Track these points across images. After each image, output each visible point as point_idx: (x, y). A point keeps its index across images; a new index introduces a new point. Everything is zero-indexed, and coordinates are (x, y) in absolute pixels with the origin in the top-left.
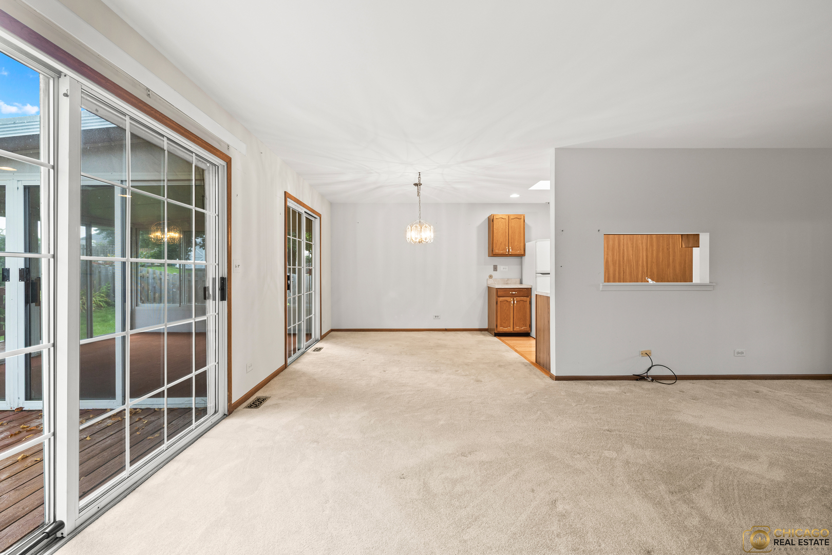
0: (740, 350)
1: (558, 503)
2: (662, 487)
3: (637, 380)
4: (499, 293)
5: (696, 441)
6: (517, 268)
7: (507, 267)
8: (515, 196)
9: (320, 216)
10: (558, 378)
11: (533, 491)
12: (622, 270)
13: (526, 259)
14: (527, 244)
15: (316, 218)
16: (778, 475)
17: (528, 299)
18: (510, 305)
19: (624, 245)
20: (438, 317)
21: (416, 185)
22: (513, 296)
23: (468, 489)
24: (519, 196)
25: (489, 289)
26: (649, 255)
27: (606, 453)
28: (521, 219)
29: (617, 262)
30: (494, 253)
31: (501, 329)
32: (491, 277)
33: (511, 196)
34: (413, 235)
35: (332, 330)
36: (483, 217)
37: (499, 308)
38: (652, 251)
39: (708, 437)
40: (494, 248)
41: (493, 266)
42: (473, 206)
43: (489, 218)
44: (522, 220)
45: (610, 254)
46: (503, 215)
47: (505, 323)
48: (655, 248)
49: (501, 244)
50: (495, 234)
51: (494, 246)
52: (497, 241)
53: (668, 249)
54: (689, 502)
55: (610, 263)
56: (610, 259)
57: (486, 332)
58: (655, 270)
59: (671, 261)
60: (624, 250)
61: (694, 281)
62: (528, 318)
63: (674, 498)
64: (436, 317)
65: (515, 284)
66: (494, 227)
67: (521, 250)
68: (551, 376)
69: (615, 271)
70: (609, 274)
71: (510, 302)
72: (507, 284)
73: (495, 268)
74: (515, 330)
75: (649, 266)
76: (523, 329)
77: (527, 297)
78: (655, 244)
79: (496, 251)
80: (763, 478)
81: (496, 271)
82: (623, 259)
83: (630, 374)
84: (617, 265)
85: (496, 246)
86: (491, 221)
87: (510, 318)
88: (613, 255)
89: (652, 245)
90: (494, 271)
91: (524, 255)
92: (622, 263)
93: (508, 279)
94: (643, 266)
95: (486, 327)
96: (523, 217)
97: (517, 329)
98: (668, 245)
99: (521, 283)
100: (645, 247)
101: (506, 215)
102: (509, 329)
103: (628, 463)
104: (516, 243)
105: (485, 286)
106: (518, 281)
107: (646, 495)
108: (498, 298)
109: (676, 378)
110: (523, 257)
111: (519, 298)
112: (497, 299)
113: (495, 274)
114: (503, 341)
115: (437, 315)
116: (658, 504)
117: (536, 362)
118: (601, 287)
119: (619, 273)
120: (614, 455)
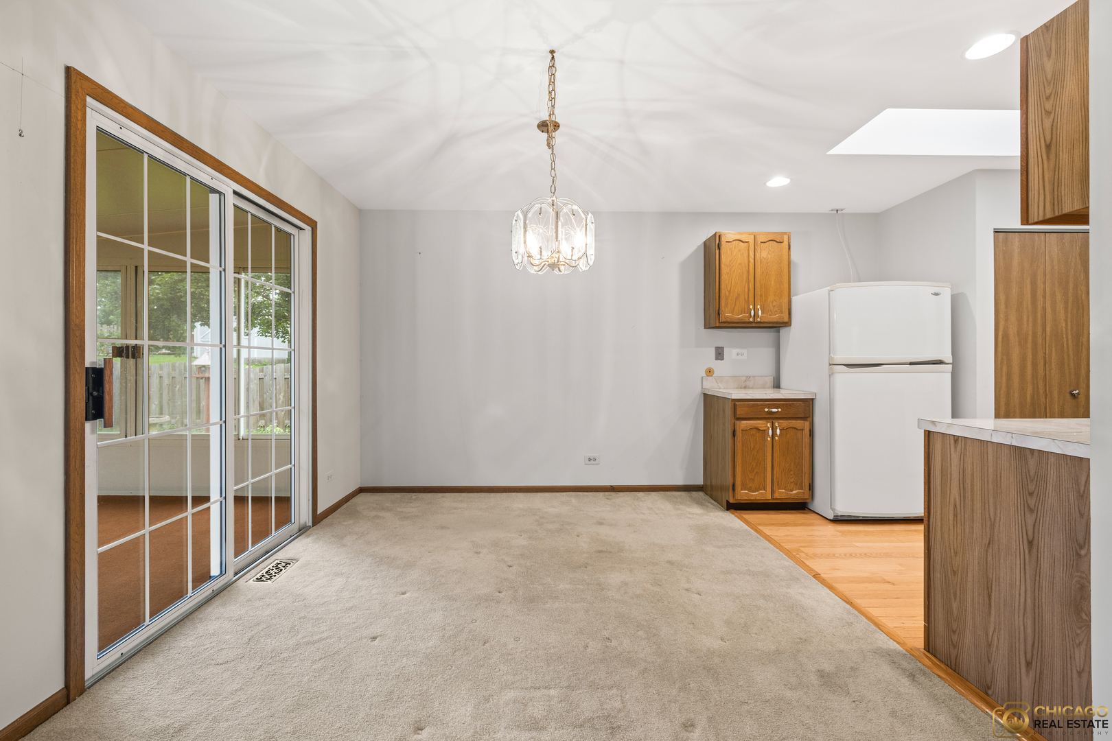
4: (740, 412)
6: (768, 353)
7: (745, 351)
8: (778, 182)
9: (313, 224)
12: (1040, 354)
13: (793, 336)
14: (794, 299)
15: (301, 229)
17: (807, 424)
18: (765, 440)
19: (1044, 297)
20: (594, 460)
21: (543, 126)
22: (771, 417)
24: (787, 182)
25: (709, 401)
28: (782, 241)
29: (1030, 338)
30: (723, 319)
31: (743, 495)
32: (710, 372)
33: (769, 183)
35: (362, 490)
36: (690, 243)
37: (739, 445)
40: (723, 308)
41: (713, 349)
42: (670, 219)
43: (706, 245)
44: (786, 243)
45: (1013, 318)
46: (741, 234)
47: (753, 480)
49: (737, 298)
50: (724, 277)
51: (723, 304)
52: (729, 292)
55: (1014, 341)
56: (1013, 331)
57: (701, 494)
60: (1044, 309)
62: (806, 469)
64: (590, 460)
65: (763, 387)
66: (723, 261)
67: (781, 312)
69: (1023, 359)
70: (1009, 366)
71: (765, 432)
72: (745, 387)
73: (719, 354)
74: (776, 495)
76: (795, 494)
77: (804, 419)
79: (727, 314)
81: (722, 359)
82: (1044, 330)
84: (1029, 345)
85: (727, 304)
86: (712, 250)
87: (765, 468)
88: (1020, 320)
90: (717, 359)
91: (787, 324)
92: (1040, 341)
93: (748, 378)
95: (700, 482)
96: (786, 237)
97: (781, 494)
99: (777, 385)
101: (750, 234)
102: (763, 495)
104: (771, 298)
105: (698, 391)
106: (769, 380)
108: (738, 422)
110: (783, 331)
111: (785, 423)
112: (734, 424)
113: (720, 368)
115: (592, 455)
119: (1035, 365)
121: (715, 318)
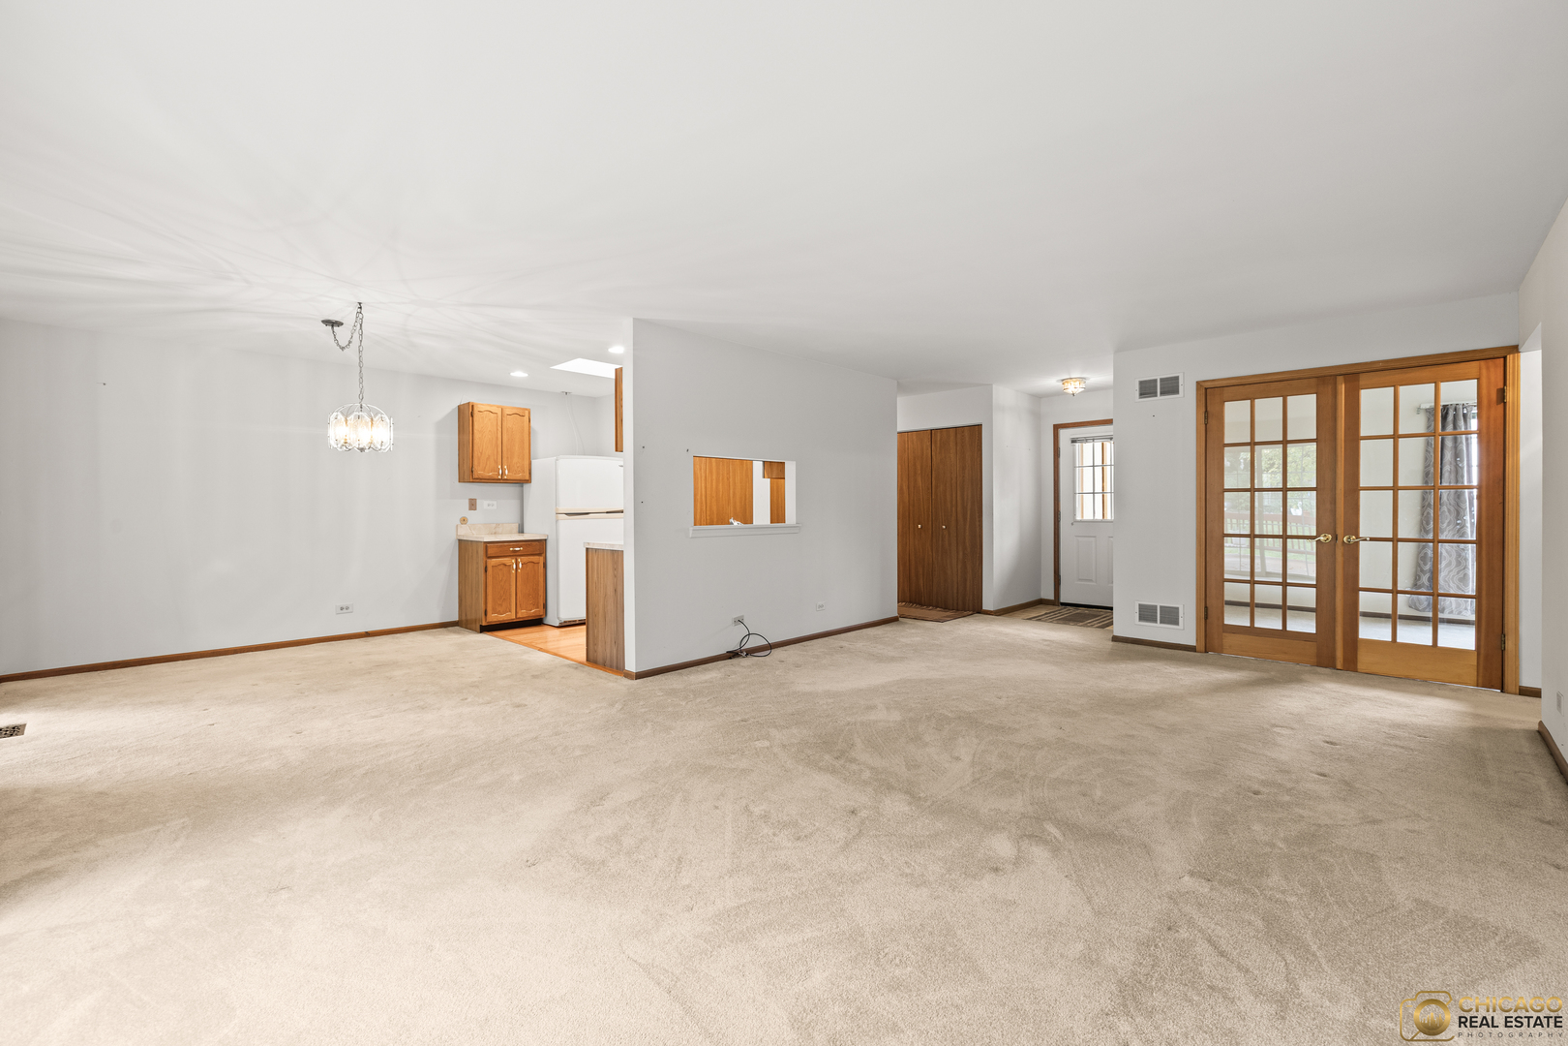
0: (820, 603)
1: (751, 808)
2: (827, 757)
3: (730, 658)
4: (491, 552)
5: (825, 707)
6: (514, 504)
7: (495, 503)
8: (519, 374)
10: (640, 676)
11: (717, 808)
13: (533, 490)
16: (896, 716)
17: (542, 558)
18: (510, 572)
20: (347, 609)
22: (515, 555)
23: (640, 837)
24: (526, 375)
25: (464, 545)
26: (709, 486)
27: (758, 744)
28: (523, 415)
30: (475, 476)
31: (494, 618)
32: (464, 520)
33: (512, 374)
34: (340, 431)
36: (446, 406)
37: (490, 579)
38: (712, 480)
39: (832, 700)
40: (475, 467)
41: (467, 501)
42: (428, 381)
43: (460, 409)
44: (527, 417)
46: (491, 405)
47: (501, 605)
48: (714, 477)
49: (488, 459)
50: (476, 440)
51: (476, 462)
52: (481, 453)
53: (728, 479)
54: (853, 760)
57: (459, 627)
58: (715, 508)
59: (731, 495)
61: (754, 523)
62: (541, 593)
63: (842, 762)
64: (342, 609)
65: (511, 533)
66: (476, 427)
67: (524, 472)
68: (628, 675)
71: (510, 566)
72: (497, 533)
73: (473, 505)
74: (519, 615)
75: (708, 501)
76: (533, 613)
77: (540, 555)
78: (714, 471)
79: (479, 472)
80: (889, 722)
81: (475, 509)
83: (723, 651)
85: (479, 463)
86: (466, 415)
87: (510, 595)
89: (711, 472)
90: (470, 509)
91: (529, 481)
93: (498, 525)
94: (701, 503)
95: (456, 619)
96: (527, 412)
97: (523, 614)
98: (728, 473)
99: (521, 531)
100: (703, 475)
101: (498, 407)
102: (509, 616)
103: (784, 746)
104: (515, 460)
105: (454, 537)
106: (515, 527)
107: (820, 768)
108: (489, 560)
109: (771, 647)
110: (526, 486)
111: (525, 559)
112: (486, 562)
113: (471, 515)
114: (503, 638)
115: (344, 604)
116: (834, 771)
117: (587, 660)
118: (691, 532)
120: (766, 743)
121: (468, 473)
